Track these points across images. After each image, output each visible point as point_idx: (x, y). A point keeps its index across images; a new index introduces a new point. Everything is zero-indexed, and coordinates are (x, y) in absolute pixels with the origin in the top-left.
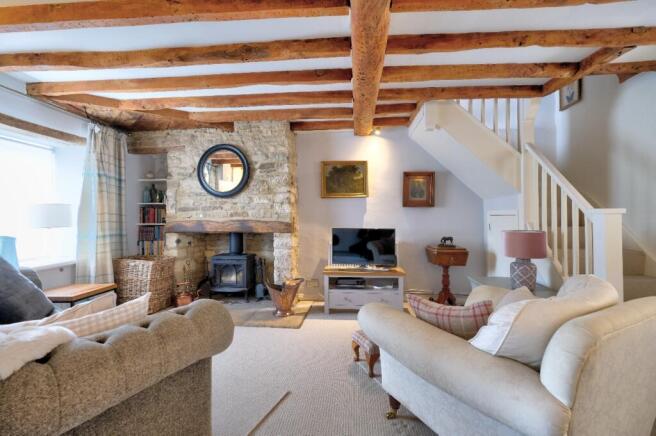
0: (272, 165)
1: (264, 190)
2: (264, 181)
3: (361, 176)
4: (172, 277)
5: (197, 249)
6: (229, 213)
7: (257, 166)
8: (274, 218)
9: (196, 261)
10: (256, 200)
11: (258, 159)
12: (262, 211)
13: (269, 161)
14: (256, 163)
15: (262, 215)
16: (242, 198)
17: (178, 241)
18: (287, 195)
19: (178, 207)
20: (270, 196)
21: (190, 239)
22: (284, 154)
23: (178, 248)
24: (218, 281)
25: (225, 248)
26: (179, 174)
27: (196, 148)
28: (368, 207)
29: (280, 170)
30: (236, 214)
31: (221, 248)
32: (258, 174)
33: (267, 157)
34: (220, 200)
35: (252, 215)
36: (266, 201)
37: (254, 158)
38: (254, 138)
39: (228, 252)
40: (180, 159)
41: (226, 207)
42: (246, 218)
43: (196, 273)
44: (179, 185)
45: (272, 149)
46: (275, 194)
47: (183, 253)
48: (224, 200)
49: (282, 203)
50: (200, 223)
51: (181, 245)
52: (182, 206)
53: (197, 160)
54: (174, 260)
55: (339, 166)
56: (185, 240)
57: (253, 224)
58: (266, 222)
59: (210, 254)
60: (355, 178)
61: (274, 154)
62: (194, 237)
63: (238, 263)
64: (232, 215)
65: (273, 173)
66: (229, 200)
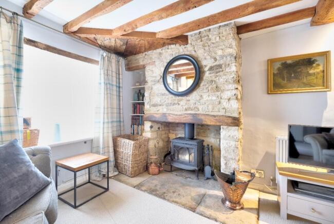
0: (220, 66)
1: (212, 89)
2: (212, 81)
3: (321, 68)
4: (147, 151)
5: (163, 132)
6: (184, 107)
7: (206, 69)
8: (222, 113)
9: (163, 140)
10: (205, 97)
11: (207, 63)
12: (210, 107)
13: (217, 63)
14: (206, 66)
15: (211, 110)
16: (194, 96)
17: (151, 127)
18: (234, 92)
19: (152, 103)
20: (218, 93)
21: (159, 125)
22: (231, 55)
23: (152, 132)
24: (176, 158)
25: (181, 133)
26: (152, 81)
27: (162, 61)
28: (329, 101)
29: (228, 70)
30: (189, 109)
31: (179, 132)
32: (207, 75)
33: (216, 60)
34: (177, 98)
35: (202, 109)
36: (214, 98)
37: (204, 63)
38: (204, 46)
39: (183, 136)
40: (152, 71)
41: (181, 103)
42: (196, 112)
43: (163, 148)
44: (152, 89)
45: (220, 53)
46: (223, 91)
47: (155, 135)
48: (180, 98)
49: (229, 99)
50: (164, 115)
51: (152, 129)
52: (154, 103)
53: (163, 69)
54: (148, 140)
55: (289, 62)
56: (156, 126)
57: (203, 117)
58: (214, 116)
59: (172, 136)
60: (311, 71)
61: (222, 57)
62: (162, 124)
63: (191, 147)
64: (186, 110)
65: (221, 73)
66: (184, 98)
